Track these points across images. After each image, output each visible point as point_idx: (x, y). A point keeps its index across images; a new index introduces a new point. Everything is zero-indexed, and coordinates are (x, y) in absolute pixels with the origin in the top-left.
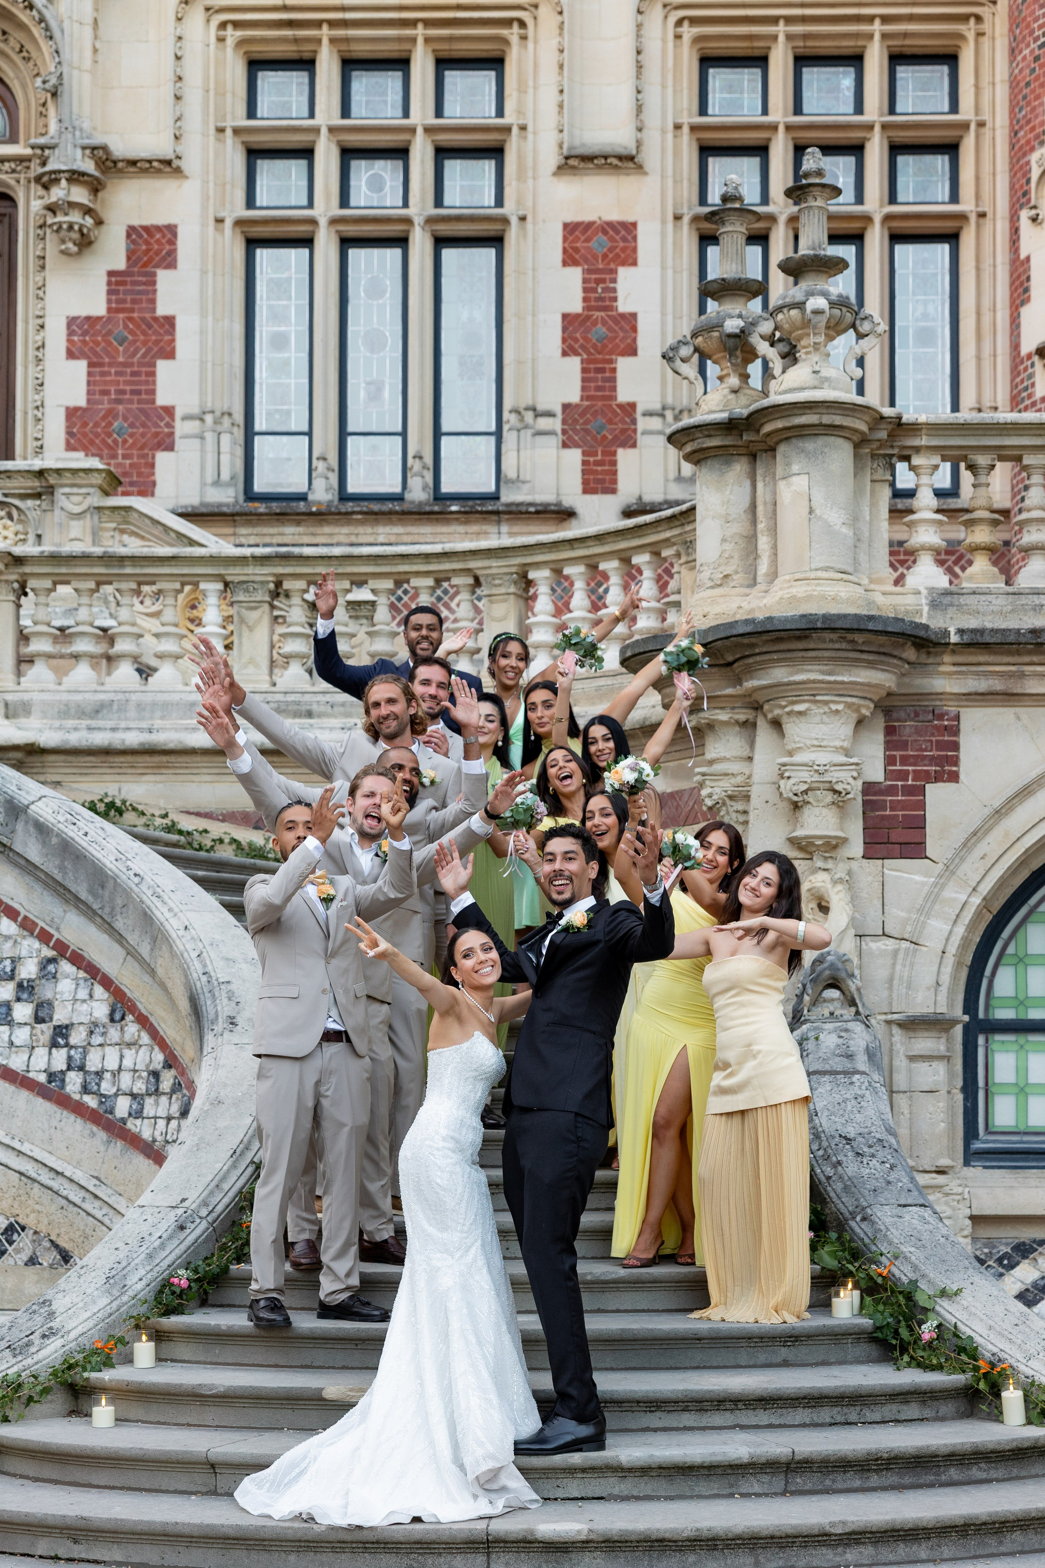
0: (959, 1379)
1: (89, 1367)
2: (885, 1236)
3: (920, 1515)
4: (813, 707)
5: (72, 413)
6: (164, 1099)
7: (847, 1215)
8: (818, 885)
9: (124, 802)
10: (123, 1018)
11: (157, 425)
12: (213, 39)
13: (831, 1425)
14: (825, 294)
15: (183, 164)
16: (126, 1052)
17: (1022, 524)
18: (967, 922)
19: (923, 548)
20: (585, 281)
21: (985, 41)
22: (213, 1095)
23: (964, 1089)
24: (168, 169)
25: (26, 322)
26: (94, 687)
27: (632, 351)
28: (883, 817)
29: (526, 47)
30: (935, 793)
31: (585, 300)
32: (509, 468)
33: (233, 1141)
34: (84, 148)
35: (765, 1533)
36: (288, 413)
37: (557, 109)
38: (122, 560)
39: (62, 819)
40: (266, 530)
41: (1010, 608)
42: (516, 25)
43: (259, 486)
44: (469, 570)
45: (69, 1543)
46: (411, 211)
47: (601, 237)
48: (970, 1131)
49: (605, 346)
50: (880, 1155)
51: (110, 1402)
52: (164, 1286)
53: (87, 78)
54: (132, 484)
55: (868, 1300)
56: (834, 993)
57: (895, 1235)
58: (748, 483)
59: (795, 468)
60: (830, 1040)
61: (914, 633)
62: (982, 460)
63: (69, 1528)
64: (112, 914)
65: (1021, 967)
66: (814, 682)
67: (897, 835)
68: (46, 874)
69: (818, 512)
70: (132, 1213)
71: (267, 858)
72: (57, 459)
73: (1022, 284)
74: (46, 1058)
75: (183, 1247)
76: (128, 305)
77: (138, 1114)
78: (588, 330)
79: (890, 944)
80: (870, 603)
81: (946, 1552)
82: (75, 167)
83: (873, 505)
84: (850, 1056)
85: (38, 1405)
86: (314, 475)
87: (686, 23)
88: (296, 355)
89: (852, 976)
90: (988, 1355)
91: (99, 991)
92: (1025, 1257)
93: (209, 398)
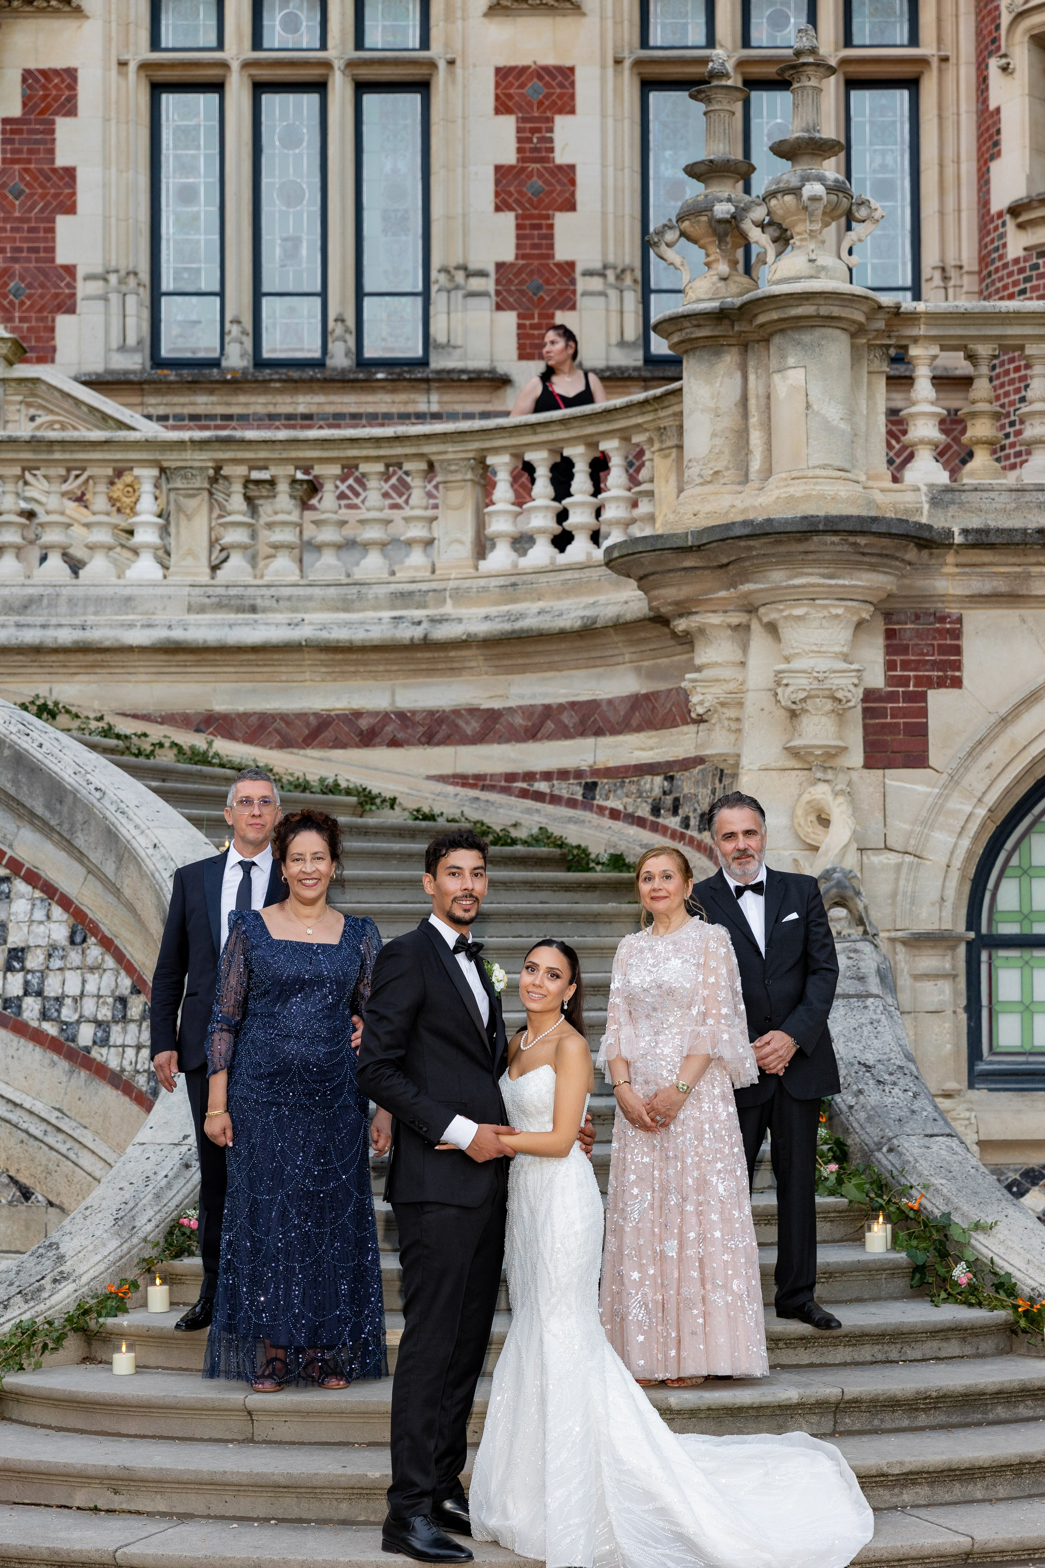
0: (1002, 1315)
1: (104, 1312)
2: (914, 1167)
3: (976, 1454)
4: (812, 611)
6: (133, 1028)
7: (872, 1146)
8: (818, 797)
9: (56, 704)
10: (84, 940)
11: (58, 287)
13: (873, 1363)
14: (821, 179)
15: (84, 3)
16: (89, 976)
18: (972, 834)
19: (922, 443)
20: (519, 130)
23: (968, 1009)
24: (66, 8)
26: (21, 580)
27: (570, 206)
28: (884, 725)
30: (937, 700)
31: (519, 150)
32: (438, 332)
36: (198, 270)
39: (14, 730)
40: (176, 399)
41: (1014, 505)
43: (165, 353)
44: (422, 455)
45: (109, 1494)
46: (331, 54)
47: (536, 83)
48: (974, 1052)
49: (541, 201)
50: (902, 1082)
51: (130, 1348)
52: (173, 1227)
54: (30, 350)
55: (901, 1234)
56: (841, 912)
57: (923, 1166)
58: (738, 376)
59: (791, 361)
61: (919, 534)
62: (982, 350)
63: (110, 1478)
64: (72, 830)
65: (1025, 879)
66: (813, 585)
67: (898, 744)
69: (815, 407)
70: (133, 1151)
71: (210, 764)
73: (991, 137)
76: (24, 156)
77: (104, 1042)
78: (522, 183)
79: (892, 858)
80: (870, 502)
81: (1002, 1492)
83: (871, 397)
84: (861, 979)
85: (53, 1353)
86: (227, 339)
88: (207, 210)
89: (858, 894)
90: (1027, 1290)
91: (57, 912)
92: (1034, 1184)
93: (114, 257)
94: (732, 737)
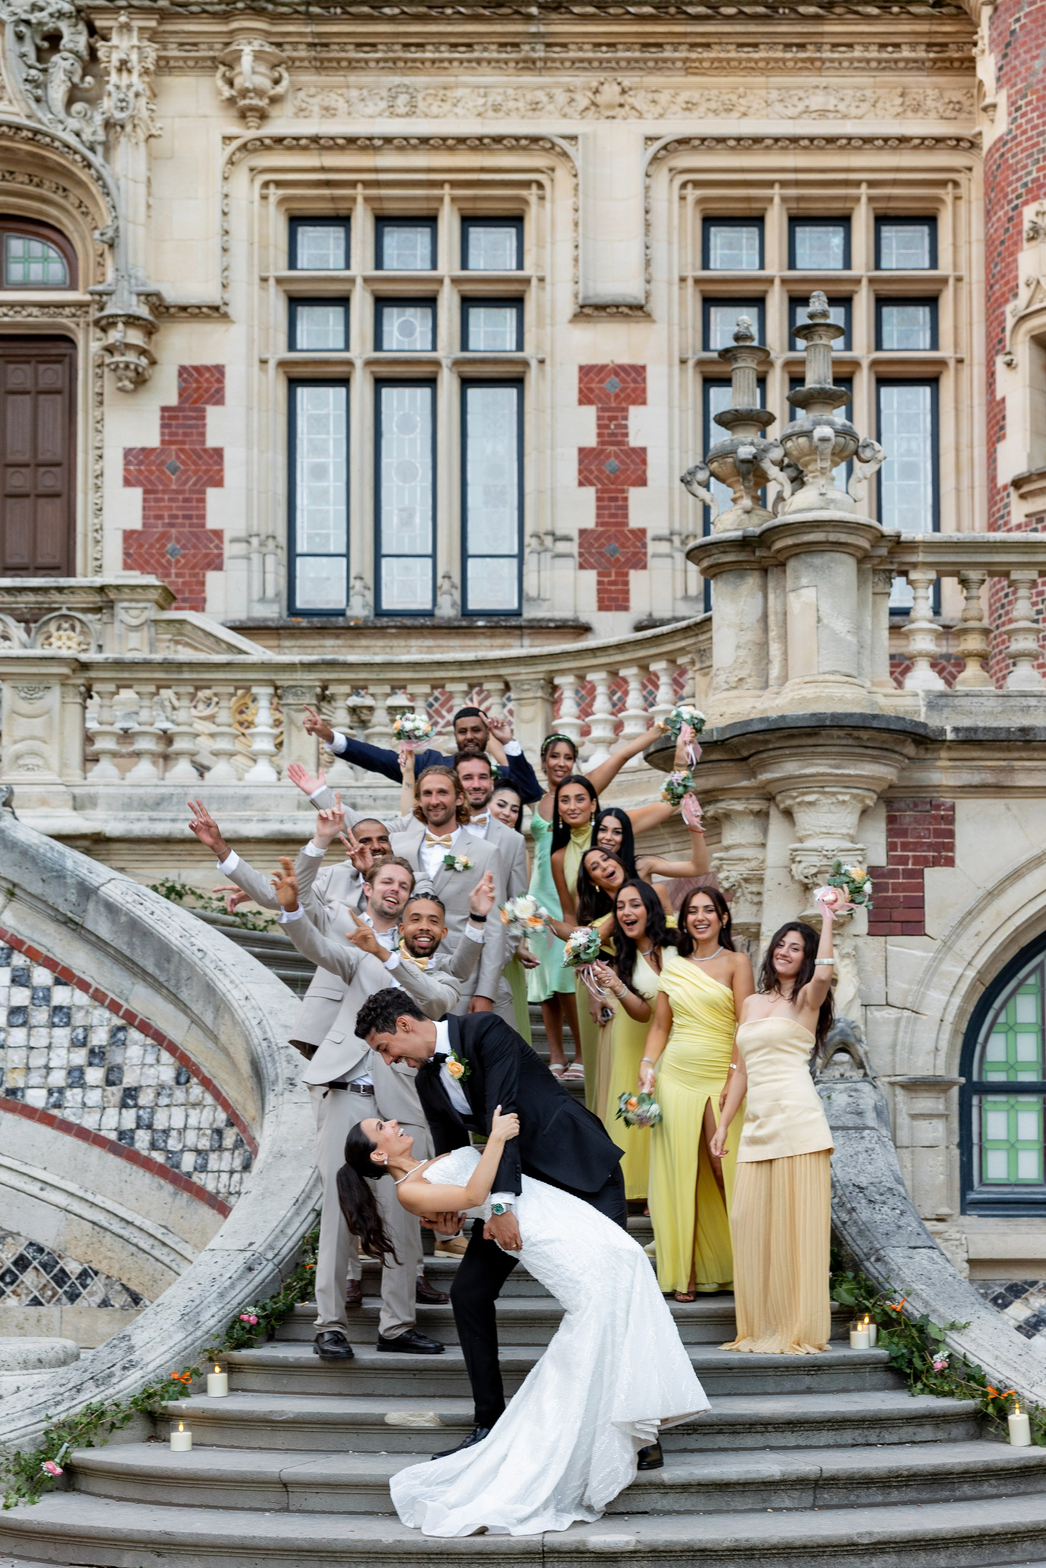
0: (969, 1404)
1: (166, 1396)
2: (898, 1275)
3: (940, 1526)
4: (822, 797)
5: (128, 536)
6: (227, 1155)
7: (862, 1256)
9: (183, 886)
10: (188, 1081)
11: (208, 548)
12: (257, 197)
13: (853, 1446)
14: (830, 424)
15: (230, 310)
16: (191, 1112)
17: (1010, 633)
18: (962, 993)
19: (921, 655)
20: (599, 418)
21: (962, 204)
22: (276, 1149)
23: (960, 1145)
24: (216, 315)
25: (86, 452)
26: (155, 781)
27: (642, 482)
28: (886, 898)
29: (543, 207)
30: (933, 877)
31: (599, 435)
32: (530, 587)
33: (296, 1189)
34: (139, 295)
35: (798, 1543)
36: (327, 536)
37: (572, 263)
38: (180, 666)
39: (130, 899)
40: (310, 642)
41: (1000, 708)
42: (534, 187)
43: (300, 604)
44: (499, 676)
45: (154, 1556)
46: (440, 354)
47: (614, 379)
48: (966, 1183)
49: (617, 477)
50: (891, 1201)
51: (188, 1427)
52: (234, 1322)
53: (141, 231)
54: (184, 600)
55: (884, 1332)
56: (843, 1057)
57: (907, 1274)
58: (759, 596)
59: (804, 581)
60: (841, 1099)
61: (914, 731)
62: (974, 575)
63: (153, 1542)
64: (178, 985)
65: (1011, 1035)
66: (823, 775)
67: (898, 915)
68: (115, 949)
69: (825, 621)
70: (204, 1256)
72: (117, 577)
73: (998, 422)
74: (116, 1118)
75: (251, 1287)
76: (180, 438)
77: (203, 1168)
78: (602, 463)
79: (893, 1013)
80: (874, 704)
81: (963, 1560)
82: (131, 312)
83: (875, 615)
84: (860, 1114)
85: (119, 1431)
86: (352, 592)
87: (690, 186)
88: (335, 484)
89: (860, 1041)
90: (995, 1382)
91: (165, 1056)
92: (1017, 1297)
93: (255, 523)
94: (755, 908)
